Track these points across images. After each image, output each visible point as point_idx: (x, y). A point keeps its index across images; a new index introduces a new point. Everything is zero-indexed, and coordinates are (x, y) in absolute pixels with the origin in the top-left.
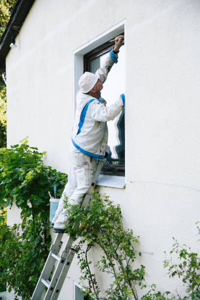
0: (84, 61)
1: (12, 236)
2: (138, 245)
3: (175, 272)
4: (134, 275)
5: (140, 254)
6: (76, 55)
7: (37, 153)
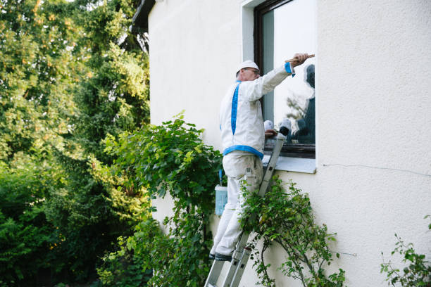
0: (255, 15)
1: (159, 232)
2: (336, 244)
3: (396, 279)
4: (329, 282)
5: (338, 255)
6: (245, 7)
7: (195, 130)
